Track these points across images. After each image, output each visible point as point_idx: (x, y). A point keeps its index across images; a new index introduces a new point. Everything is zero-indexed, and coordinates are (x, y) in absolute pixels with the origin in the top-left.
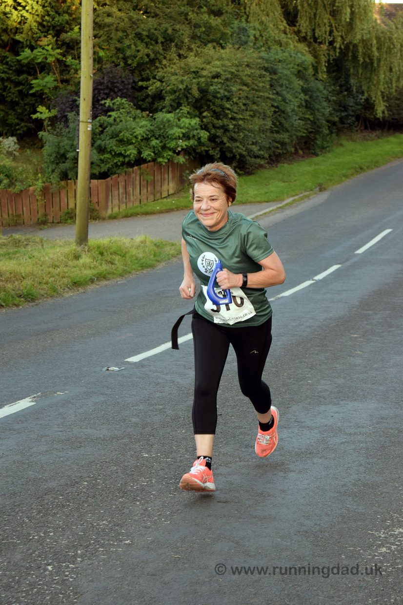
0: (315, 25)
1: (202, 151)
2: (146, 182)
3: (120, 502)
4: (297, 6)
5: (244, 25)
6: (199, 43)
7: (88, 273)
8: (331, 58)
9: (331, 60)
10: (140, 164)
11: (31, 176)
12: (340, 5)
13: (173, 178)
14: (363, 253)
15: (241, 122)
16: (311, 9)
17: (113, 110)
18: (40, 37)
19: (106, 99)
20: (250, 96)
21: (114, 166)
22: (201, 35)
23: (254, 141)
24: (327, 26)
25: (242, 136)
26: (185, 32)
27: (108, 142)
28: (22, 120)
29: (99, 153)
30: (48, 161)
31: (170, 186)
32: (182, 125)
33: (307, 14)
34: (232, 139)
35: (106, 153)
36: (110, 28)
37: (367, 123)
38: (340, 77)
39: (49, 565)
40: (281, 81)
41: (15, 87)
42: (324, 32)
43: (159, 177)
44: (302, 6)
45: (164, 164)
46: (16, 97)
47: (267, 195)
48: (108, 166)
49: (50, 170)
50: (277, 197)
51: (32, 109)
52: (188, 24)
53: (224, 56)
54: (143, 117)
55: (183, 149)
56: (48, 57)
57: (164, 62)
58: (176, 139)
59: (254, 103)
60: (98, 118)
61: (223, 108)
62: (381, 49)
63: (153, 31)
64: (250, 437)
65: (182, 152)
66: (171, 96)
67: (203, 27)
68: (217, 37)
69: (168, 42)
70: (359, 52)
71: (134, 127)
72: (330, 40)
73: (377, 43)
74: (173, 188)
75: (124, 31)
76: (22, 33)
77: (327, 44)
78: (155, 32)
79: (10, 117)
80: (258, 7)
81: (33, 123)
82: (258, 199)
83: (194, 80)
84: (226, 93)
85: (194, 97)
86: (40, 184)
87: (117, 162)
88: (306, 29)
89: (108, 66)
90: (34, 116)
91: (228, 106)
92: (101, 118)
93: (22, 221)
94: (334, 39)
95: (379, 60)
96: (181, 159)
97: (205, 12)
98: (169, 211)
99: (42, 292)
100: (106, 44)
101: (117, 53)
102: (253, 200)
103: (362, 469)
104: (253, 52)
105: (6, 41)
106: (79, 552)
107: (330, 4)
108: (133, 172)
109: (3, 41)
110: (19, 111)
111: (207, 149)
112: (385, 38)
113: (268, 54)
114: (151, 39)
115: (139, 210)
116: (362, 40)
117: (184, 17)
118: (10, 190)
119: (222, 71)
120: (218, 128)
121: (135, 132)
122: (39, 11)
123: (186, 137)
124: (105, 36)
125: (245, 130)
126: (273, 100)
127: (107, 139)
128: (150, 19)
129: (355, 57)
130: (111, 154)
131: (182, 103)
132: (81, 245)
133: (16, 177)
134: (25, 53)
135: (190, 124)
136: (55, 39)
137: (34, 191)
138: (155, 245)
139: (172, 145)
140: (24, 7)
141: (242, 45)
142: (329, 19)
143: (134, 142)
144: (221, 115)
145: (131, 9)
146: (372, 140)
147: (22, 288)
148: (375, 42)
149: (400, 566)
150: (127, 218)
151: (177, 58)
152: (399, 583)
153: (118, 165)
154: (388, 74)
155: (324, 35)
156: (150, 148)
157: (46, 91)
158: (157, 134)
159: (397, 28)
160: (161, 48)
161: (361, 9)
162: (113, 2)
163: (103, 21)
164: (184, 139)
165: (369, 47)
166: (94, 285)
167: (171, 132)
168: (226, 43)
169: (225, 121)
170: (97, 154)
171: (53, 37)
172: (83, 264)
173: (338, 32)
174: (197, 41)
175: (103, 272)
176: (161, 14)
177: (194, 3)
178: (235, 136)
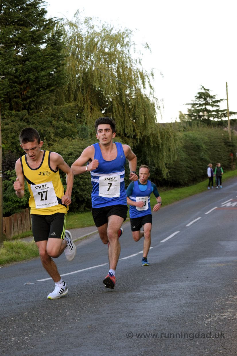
0: (125, 127)
3: (49, 317)
4: (114, 117)
5: (84, 126)
6: (59, 138)
7: (5, 257)
8: (135, 145)
9: (135, 146)
12: (138, 114)
14: (165, 242)
15: (86, 180)
16: (122, 118)
17: (12, 177)
19: (8, 171)
21: (14, 209)
22: (60, 133)
24: (131, 127)
25: (88, 188)
26: (51, 130)
27: (9, 195)
29: (4, 201)
33: (120, 121)
34: (82, 190)
35: (9, 201)
36: (7, 131)
37: (158, 183)
38: (140, 157)
39: (12, 338)
42: (130, 130)
44: (117, 116)
48: (10, 208)
52: (53, 127)
53: (74, 143)
60: (4, 181)
62: (163, 138)
64: (119, 295)
67: (61, 129)
68: (69, 134)
70: (150, 141)
72: (134, 134)
73: (160, 135)
75: (15, 133)
77: (132, 137)
80: (91, 118)
87: (15, 206)
88: (120, 129)
89: (8, 152)
92: (5, 181)
94: (136, 134)
95: (162, 145)
97: (61, 120)
100: (5, 140)
101: (12, 145)
103: (188, 299)
104: (91, 141)
106: (29, 333)
107: (132, 115)
108: (25, 212)
112: (164, 132)
115: (30, 233)
116: (152, 134)
117: (49, 124)
119: (74, 151)
124: (5, 136)
125: (90, 184)
127: (9, 193)
128: (30, 125)
129: (148, 144)
130: (12, 201)
141: (84, 138)
142: (132, 123)
145: (19, 120)
146: (162, 192)
148: (159, 134)
149: (221, 324)
150: (23, 238)
151: (48, 145)
152: (223, 329)
153: (16, 208)
154: (168, 153)
155: (130, 132)
159: (171, 126)
161: (150, 116)
162: (9, 117)
163: (3, 127)
165: (156, 138)
166: (9, 264)
168: (75, 137)
170: (4, 202)
172: (2, 253)
173: (138, 130)
174: (58, 137)
175: (14, 257)
176: (36, 122)
177: (55, 115)
178: (84, 188)
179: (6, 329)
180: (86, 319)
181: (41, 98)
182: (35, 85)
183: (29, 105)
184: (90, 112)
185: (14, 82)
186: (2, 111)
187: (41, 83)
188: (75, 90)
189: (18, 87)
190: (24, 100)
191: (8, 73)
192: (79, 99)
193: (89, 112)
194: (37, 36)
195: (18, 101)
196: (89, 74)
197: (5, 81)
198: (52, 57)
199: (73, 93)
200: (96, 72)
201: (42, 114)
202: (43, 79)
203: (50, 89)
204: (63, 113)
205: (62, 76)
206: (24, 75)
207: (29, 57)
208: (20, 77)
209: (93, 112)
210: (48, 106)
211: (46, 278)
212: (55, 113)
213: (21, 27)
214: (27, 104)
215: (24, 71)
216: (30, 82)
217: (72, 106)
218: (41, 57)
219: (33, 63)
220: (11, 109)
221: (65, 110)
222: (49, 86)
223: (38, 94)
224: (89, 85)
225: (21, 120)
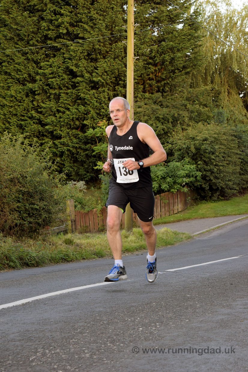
1: (198, 185)
2: (164, 204)
3: (178, 309)
5: (221, 110)
6: (194, 122)
7: (134, 245)
10: (160, 194)
11: (94, 202)
13: (181, 201)
15: (221, 168)
18: (98, 122)
20: (226, 152)
22: (195, 117)
23: (230, 179)
25: (222, 176)
26: (186, 114)
28: (88, 172)
30: (105, 193)
31: (179, 206)
32: (185, 169)
34: (216, 178)
36: (140, 115)
39: (140, 328)
40: (245, 144)
41: (84, 152)
43: (172, 201)
45: (175, 193)
46: (84, 158)
47: (240, 210)
49: (106, 198)
50: (246, 212)
51: (94, 165)
52: (188, 111)
53: (209, 128)
54: (161, 165)
55: (186, 184)
56: (103, 132)
57: (173, 133)
58: (182, 177)
59: (228, 157)
61: (209, 158)
63: (166, 115)
65: (186, 186)
66: (178, 152)
67: (196, 113)
68: (205, 119)
69: (175, 122)
71: (156, 171)
74: (181, 208)
75: (148, 116)
76: (87, 120)
78: (167, 116)
79: (81, 170)
80: (228, 102)
81: (94, 174)
82: (234, 213)
83: (192, 143)
84: (212, 150)
85: (192, 153)
86: (100, 207)
90: (95, 168)
91: (213, 157)
93: (89, 230)
96: (186, 189)
97: (197, 104)
98: (179, 221)
99: (107, 253)
102: (231, 213)
104: (227, 126)
105: (78, 125)
106: (158, 324)
109: (76, 125)
110: (86, 166)
111: (201, 184)
113: (236, 128)
114: (165, 121)
115: (160, 221)
117: (184, 107)
118: (82, 211)
119: (209, 136)
120: (207, 171)
121: (157, 174)
122: (98, 106)
123: (188, 176)
125: (224, 172)
126: (240, 155)
128: (164, 109)
131: (185, 157)
132: (128, 231)
133: (85, 203)
134: (89, 131)
135: (190, 168)
136: (107, 122)
137: (96, 211)
138: (173, 233)
139: (180, 181)
140: (89, 105)
141: (220, 123)
143: (156, 180)
144: (209, 163)
145: (152, 103)
147: (95, 250)
151: (181, 130)
156: (167, 183)
157: (102, 153)
158: (170, 174)
160: (171, 125)
162: (142, 100)
163: (136, 110)
164: (187, 177)
166: (138, 252)
167: (179, 173)
168: (210, 121)
169: (212, 167)
171: (106, 121)
172: (130, 240)
174: (192, 121)
175: (143, 245)
176: (170, 106)
177: (190, 99)
178: (218, 175)
179: (134, 318)
180: (217, 313)
181: (176, 80)
182: (170, 67)
183: (163, 87)
184: (228, 95)
185: (149, 64)
186: (136, 94)
187: (177, 65)
188: (211, 72)
189: (153, 68)
190: (158, 82)
191: (143, 55)
192: (217, 82)
193: (226, 96)
194: (174, 16)
195: (152, 83)
196: (228, 55)
197: (140, 62)
198: (189, 37)
199: (210, 76)
200: (235, 53)
201: (177, 97)
202: (179, 61)
203: (186, 71)
204: (199, 97)
205: (199, 58)
206: (159, 56)
207: (166, 37)
208: (155, 58)
209: (230, 96)
210: (183, 89)
211: (176, 268)
212: (190, 97)
213: (158, 6)
214: (162, 86)
215: (159, 53)
216: (165, 64)
217: (208, 89)
218: (178, 37)
219: (169, 43)
220: (144, 91)
221: (200, 93)
222: (184, 67)
223: (173, 76)
224: (227, 67)
225: (155, 103)
